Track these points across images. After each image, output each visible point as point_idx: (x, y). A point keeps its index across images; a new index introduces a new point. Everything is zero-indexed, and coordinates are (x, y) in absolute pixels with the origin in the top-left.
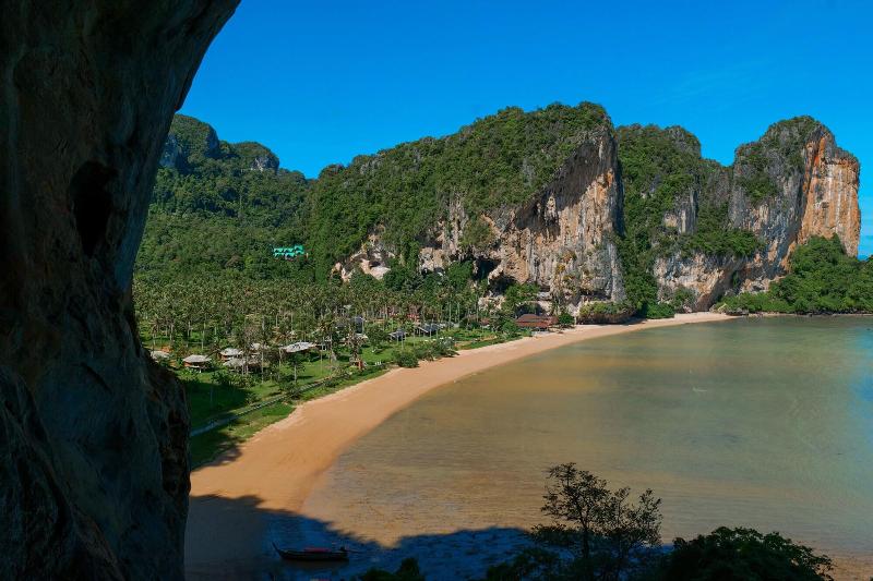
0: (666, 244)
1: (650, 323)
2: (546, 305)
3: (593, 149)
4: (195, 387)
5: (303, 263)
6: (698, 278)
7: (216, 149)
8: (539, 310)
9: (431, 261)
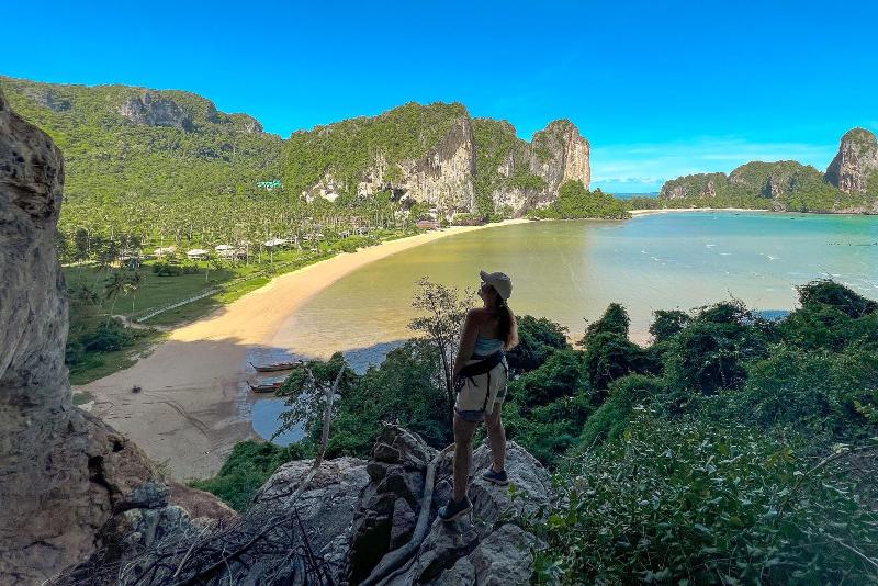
0: (498, 182)
1: (491, 225)
2: (434, 215)
3: (460, 128)
4: (195, 271)
5: (279, 192)
6: (515, 200)
7: (214, 117)
8: (430, 219)
9: (365, 190)
